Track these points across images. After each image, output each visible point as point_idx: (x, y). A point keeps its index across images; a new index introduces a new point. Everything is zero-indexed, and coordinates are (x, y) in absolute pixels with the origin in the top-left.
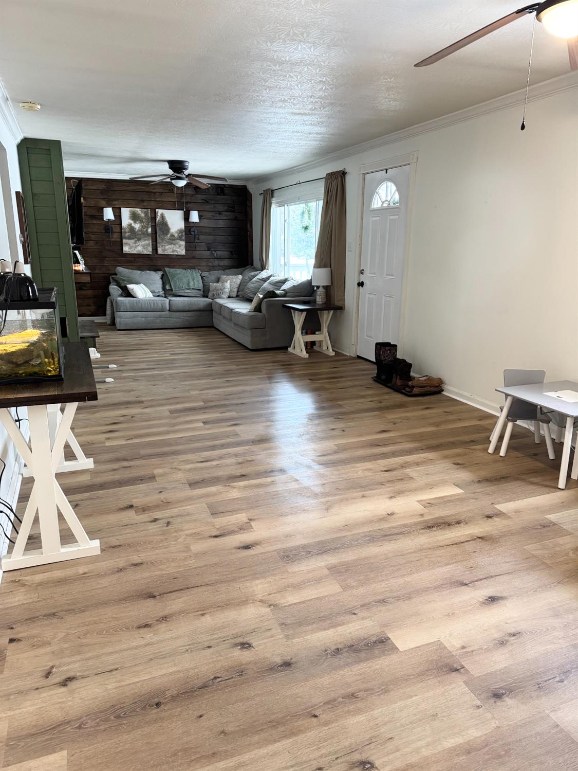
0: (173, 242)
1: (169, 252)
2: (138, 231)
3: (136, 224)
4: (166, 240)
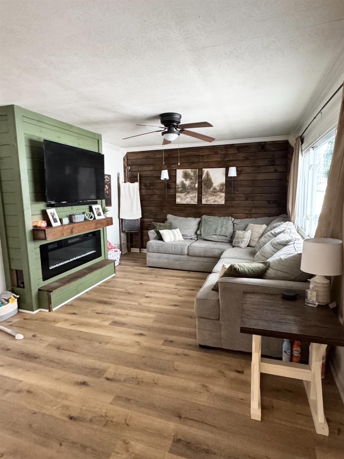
0: (215, 194)
1: (211, 202)
2: (188, 186)
3: (187, 181)
4: (209, 192)
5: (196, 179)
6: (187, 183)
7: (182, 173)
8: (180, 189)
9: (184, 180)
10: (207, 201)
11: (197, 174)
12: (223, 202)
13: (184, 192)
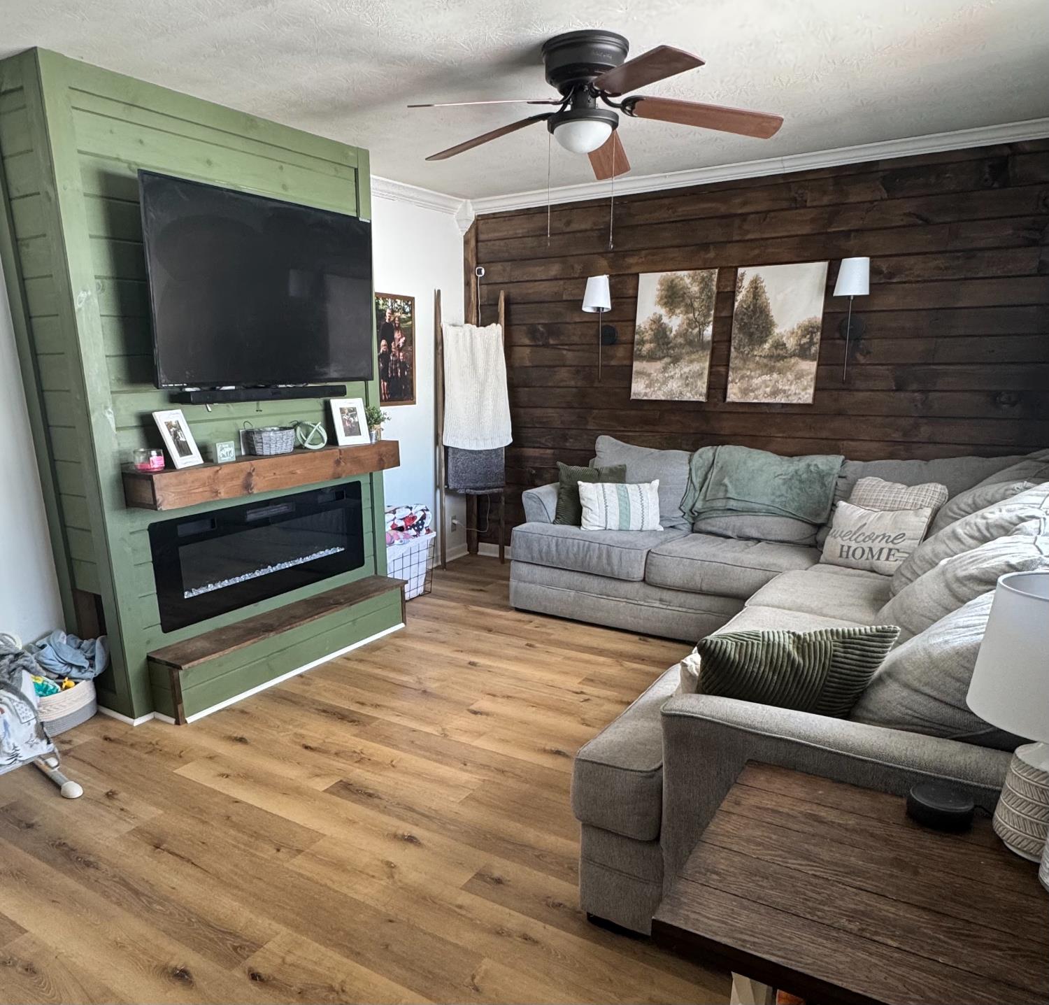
0: (778, 364)
1: (761, 396)
2: (675, 336)
3: (674, 317)
4: (757, 358)
5: (709, 310)
6: (675, 323)
7: (659, 287)
8: (647, 347)
9: (662, 311)
10: (745, 392)
11: (714, 288)
12: (807, 396)
13: (660, 359)
